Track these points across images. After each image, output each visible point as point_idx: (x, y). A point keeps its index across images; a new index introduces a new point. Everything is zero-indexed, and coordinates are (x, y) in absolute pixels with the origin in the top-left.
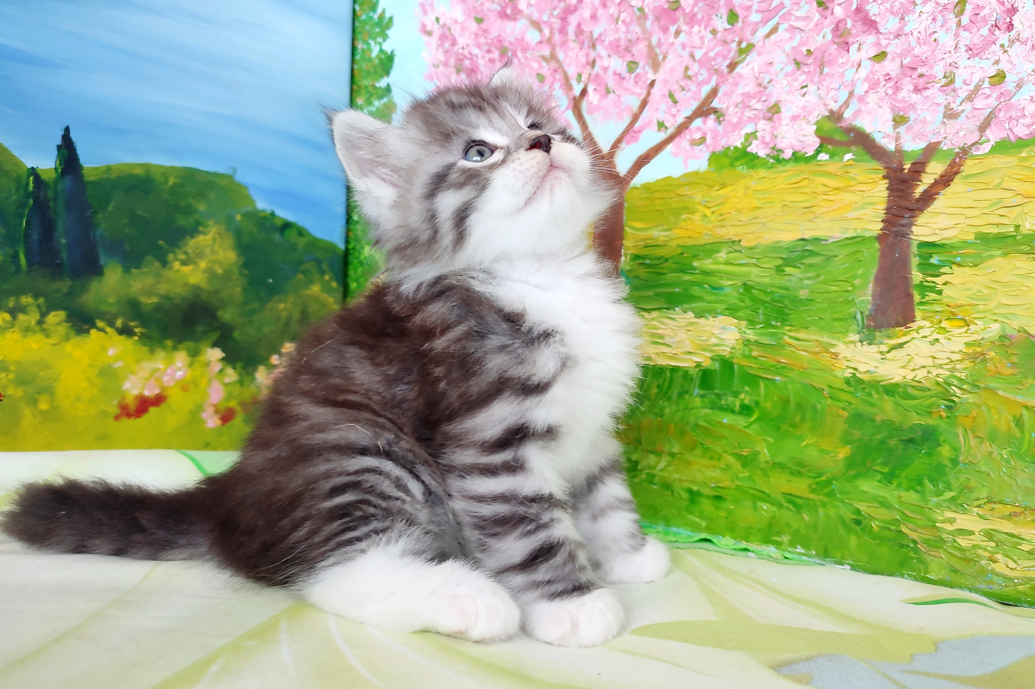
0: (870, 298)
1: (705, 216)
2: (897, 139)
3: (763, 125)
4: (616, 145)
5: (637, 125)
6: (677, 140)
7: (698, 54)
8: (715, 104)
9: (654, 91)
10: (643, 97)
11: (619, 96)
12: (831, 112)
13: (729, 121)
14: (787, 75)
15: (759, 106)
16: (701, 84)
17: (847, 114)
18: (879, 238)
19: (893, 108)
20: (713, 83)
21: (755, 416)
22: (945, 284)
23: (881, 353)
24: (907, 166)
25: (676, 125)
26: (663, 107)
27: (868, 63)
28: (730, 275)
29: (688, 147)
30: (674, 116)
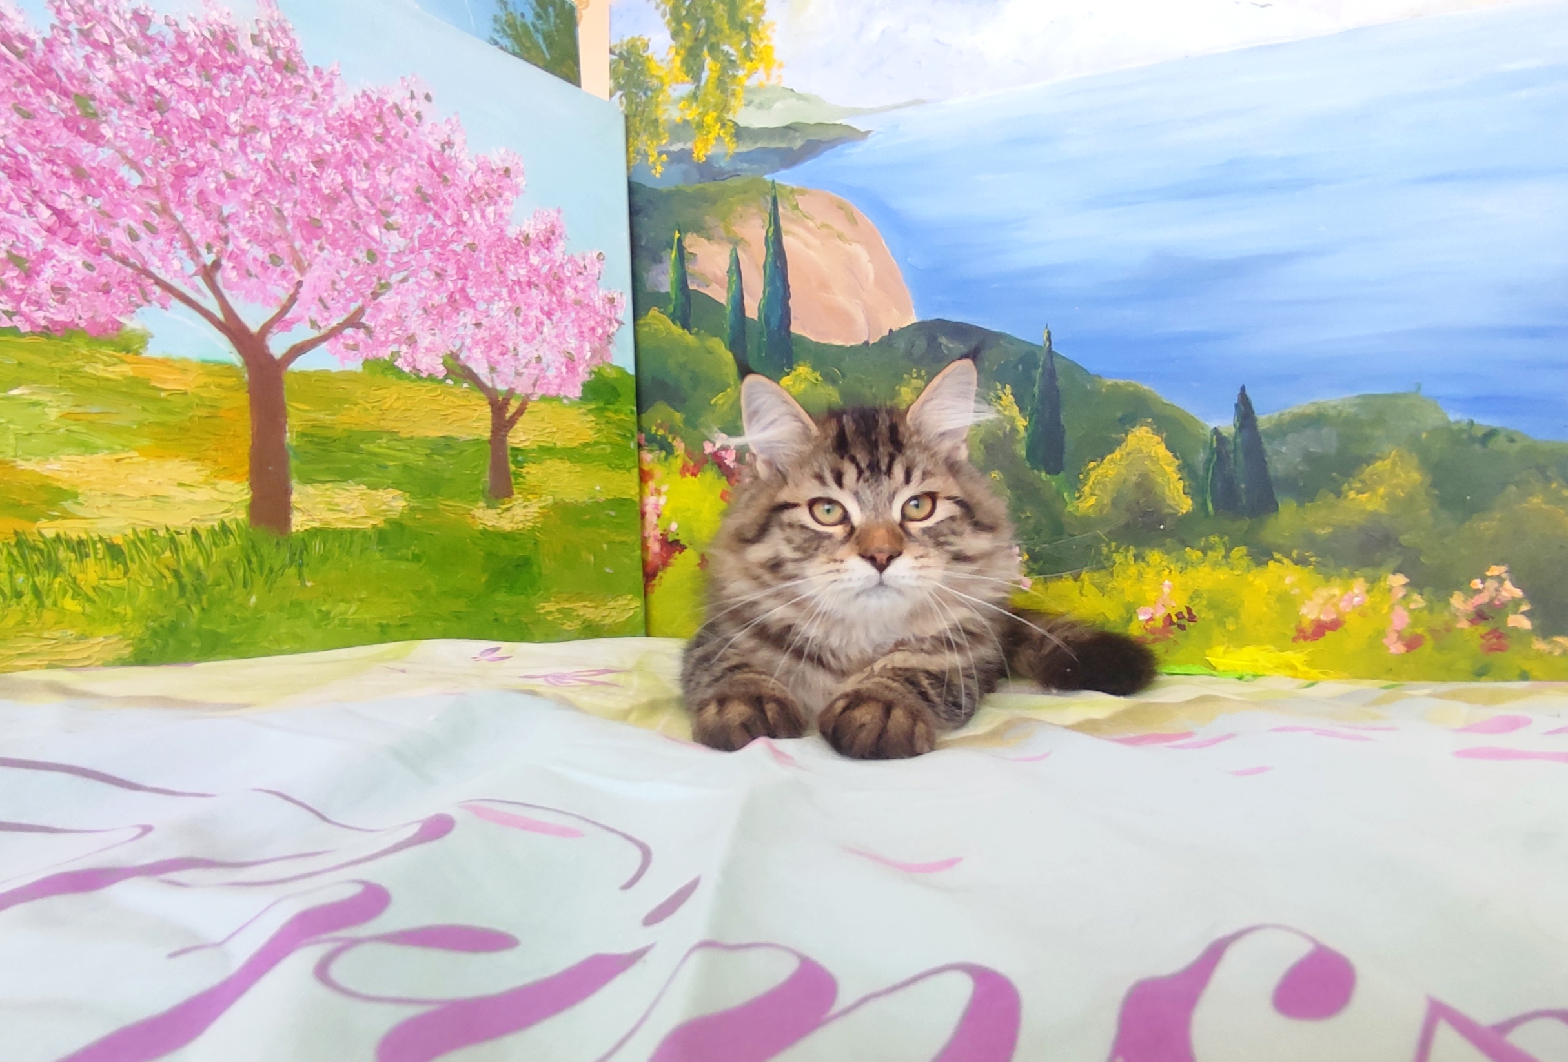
0: (488, 479)
1: (367, 409)
2: (492, 380)
3: (404, 348)
4: (266, 329)
5: (288, 316)
6: (332, 340)
7: (345, 274)
8: (363, 320)
9: (301, 290)
10: (292, 291)
11: (264, 283)
12: (451, 352)
13: (378, 339)
14: (418, 316)
15: (399, 332)
16: (350, 300)
17: (462, 357)
18: (490, 442)
19: (489, 362)
20: (360, 303)
21: (423, 563)
22: (528, 473)
23: (499, 514)
24: (500, 399)
25: (330, 327)
26: (314, 308)
27: (473, 327)
28: (394, 458)
29: (343, 349)
30: (327, 319)
